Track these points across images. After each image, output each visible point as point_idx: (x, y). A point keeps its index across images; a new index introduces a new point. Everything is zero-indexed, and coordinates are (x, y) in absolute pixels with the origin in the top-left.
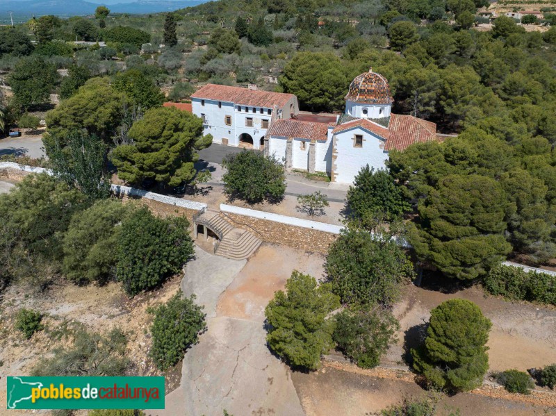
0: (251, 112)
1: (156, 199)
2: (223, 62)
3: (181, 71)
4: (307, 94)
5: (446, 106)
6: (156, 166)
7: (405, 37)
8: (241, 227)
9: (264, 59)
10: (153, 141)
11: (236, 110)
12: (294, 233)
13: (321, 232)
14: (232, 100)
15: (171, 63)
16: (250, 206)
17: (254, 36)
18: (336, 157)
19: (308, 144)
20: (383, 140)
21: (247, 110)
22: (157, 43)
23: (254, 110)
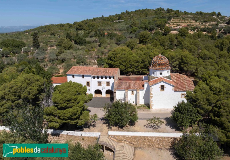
0: (100, 78)
1: (70, 134)
2: (68, 54)
3: (46, 60)
4: (124, 67)
5: (184, 67)
6: (72, 116)
7: (147, 38)
8: (121, 142)
9: (86, 51)
10: (68, 102)
11: (93, 78)
12: (150, 140)
13: (165, 138)
14: (90, 74)
15: (41, 56)
16: (121, 129)
17: (78, 41)
18: (152, 97)
19: (135, 92)
20: (174, 86)
21: (98, 78)
22: (29, 47)
23: (102, 78)
